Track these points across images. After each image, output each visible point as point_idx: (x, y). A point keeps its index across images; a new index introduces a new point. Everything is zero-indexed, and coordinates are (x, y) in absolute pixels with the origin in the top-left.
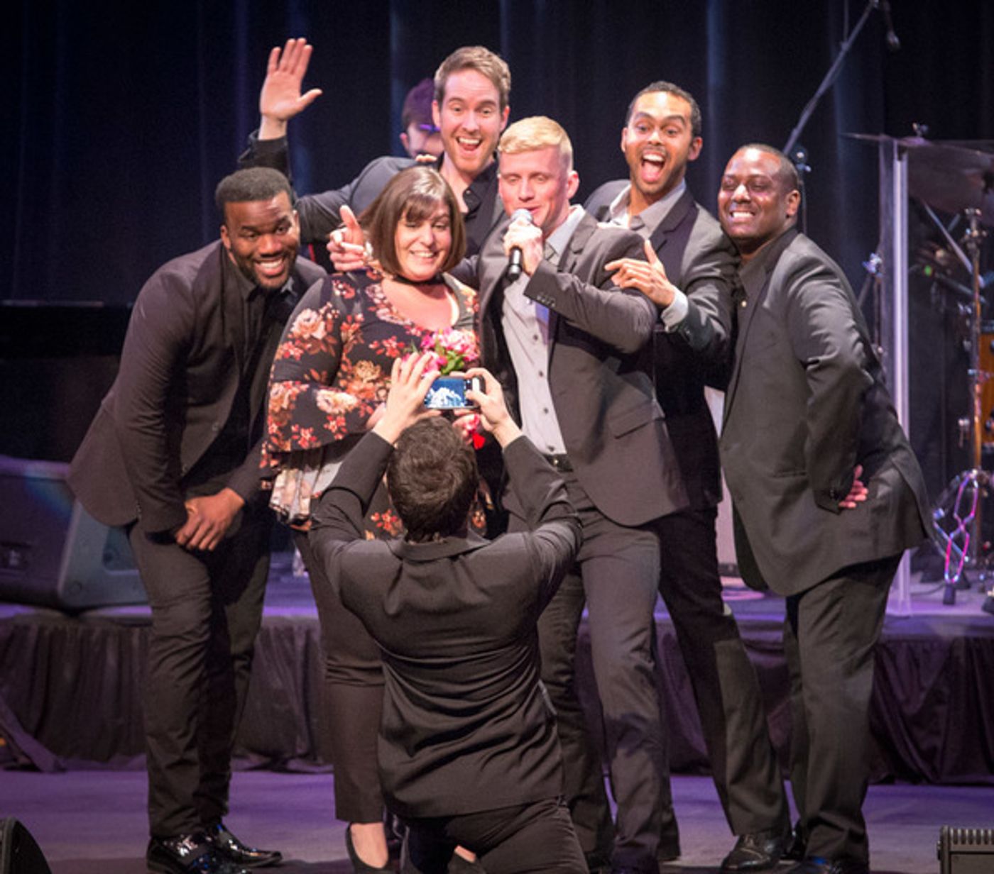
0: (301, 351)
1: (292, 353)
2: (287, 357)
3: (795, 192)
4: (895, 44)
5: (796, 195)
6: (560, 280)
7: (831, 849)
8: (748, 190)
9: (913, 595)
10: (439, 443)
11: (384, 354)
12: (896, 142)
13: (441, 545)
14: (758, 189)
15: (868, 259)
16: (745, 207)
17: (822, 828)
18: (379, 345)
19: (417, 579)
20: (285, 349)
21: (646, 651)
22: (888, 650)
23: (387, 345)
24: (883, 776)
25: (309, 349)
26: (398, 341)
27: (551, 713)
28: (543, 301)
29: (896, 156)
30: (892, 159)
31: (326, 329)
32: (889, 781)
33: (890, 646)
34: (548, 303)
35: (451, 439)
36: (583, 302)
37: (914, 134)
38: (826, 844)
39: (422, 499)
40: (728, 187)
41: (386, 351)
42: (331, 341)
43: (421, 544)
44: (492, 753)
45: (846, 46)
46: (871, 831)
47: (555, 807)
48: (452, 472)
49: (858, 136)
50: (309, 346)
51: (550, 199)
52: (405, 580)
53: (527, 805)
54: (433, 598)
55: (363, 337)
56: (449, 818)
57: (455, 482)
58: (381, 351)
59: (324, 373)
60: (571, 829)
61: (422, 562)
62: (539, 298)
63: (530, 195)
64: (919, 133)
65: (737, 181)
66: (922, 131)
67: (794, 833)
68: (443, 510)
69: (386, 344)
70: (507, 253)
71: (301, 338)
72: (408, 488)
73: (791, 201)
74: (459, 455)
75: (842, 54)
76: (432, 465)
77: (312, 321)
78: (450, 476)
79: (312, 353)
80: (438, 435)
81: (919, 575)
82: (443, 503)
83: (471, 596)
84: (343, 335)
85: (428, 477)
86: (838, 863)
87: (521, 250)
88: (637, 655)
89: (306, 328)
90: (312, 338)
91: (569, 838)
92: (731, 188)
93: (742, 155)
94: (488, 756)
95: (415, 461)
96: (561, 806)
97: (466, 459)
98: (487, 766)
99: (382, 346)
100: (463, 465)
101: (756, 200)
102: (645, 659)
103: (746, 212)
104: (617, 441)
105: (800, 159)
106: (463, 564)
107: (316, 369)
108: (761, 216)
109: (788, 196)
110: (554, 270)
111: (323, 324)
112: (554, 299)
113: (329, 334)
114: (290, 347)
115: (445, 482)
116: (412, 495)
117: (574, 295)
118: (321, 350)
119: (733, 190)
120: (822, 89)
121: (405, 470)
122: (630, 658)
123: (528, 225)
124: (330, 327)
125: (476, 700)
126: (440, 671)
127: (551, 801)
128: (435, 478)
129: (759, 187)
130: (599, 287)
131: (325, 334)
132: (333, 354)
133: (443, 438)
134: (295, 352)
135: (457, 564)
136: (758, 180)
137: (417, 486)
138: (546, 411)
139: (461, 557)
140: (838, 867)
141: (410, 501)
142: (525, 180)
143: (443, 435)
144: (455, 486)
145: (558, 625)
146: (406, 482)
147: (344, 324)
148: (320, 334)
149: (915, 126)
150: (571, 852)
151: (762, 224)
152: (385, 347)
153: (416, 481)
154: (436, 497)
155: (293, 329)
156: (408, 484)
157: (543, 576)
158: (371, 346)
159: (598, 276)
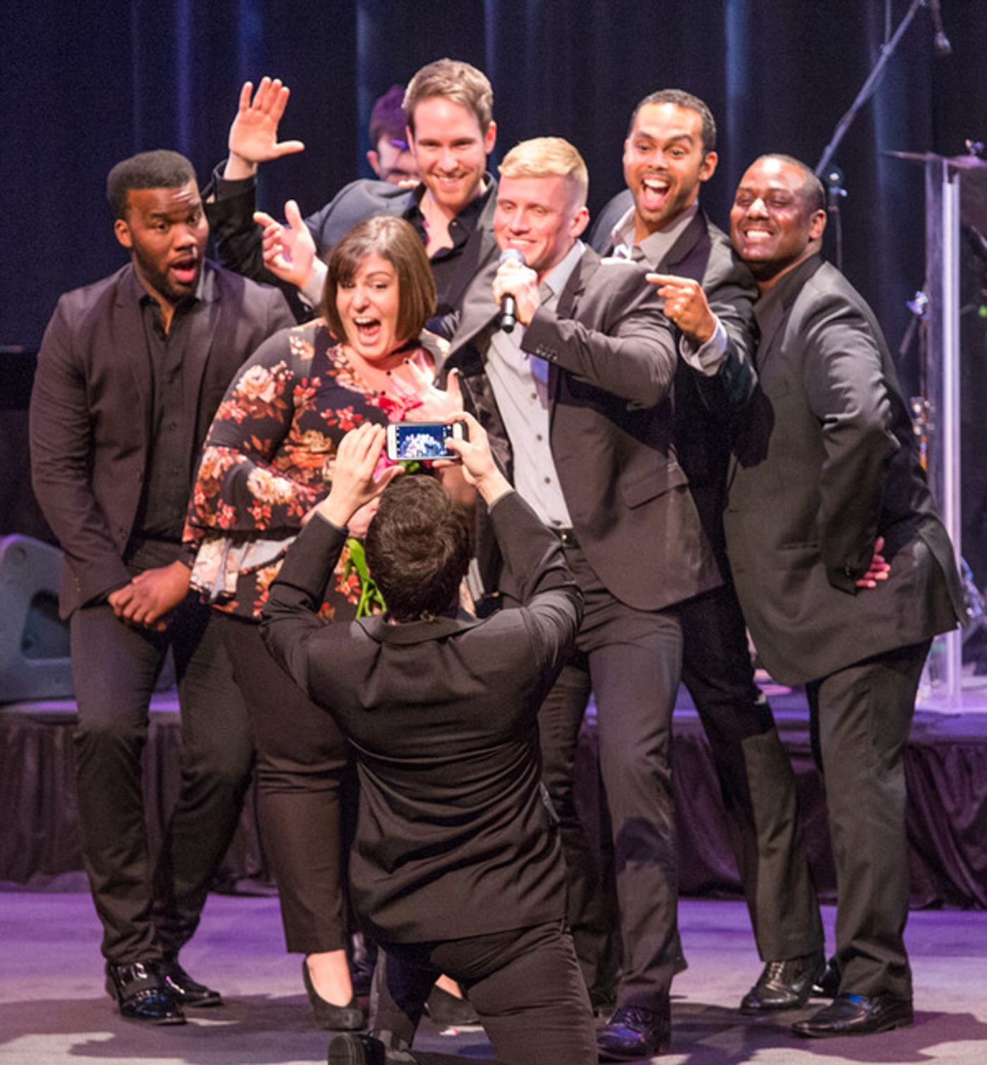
0: (244, 414)
1: (234, 413)
2: (228, 418)
3: (821, 211)
4: (945, 48)
5: (821, 216)
6: (561, 328)
7: (868, 983)
8: (766, 205)
9: (965, 690)
10: (427, 505)
11: (336, 425)
12: (946, 162)
13: (429, 626)
14: (777, 205)
15: (913, 298)
16: (762, 225)
17: (858, 960)
18: (332, 415)
19: (400, 666)
20: (229, 409)
21: (662, 755)
22: (934, 752)
23: (342, 416)
24: (930, 900)
25: (254, 412)
26: (354, 413)
27: (554, 820)
28: (543, 354)
29: (946, 178)
30: (941, 181)
31: (276, 391)
32: (936, 905)
33: (938, 749)
34: (549, 356)
35: (441, 500)
36: (589, 352)
37: (966, 152)
38: (861, 978)
39: (408, 570)
40: (744, 201)
41: (339, 422)
42: (281, 405)
43: (405, 625)
44: (486, 867)
45: (887, 50)
46: (914, 965)
47: (558, 934)
48: (443, 538)
49: (901, 154)
50: (254, 408)
51: (548, 236)
52: (383, 668)
53: (525, 930)
54: (419, 687)
55: (316, 404)
56: (436, 944)
57: (447, 550)
58: (335, 421)
59: (268, 442)
60: (574, 960)
61: (404, 646)
62: (538, 352)
63: (525, 228)
64: (973, 151)
65: (754, 195)
66: (976, 149)
67: (828, 967)
68: (431, 584)
69: (339, 413)
70: (498, 300)
71: (246, 398)
72: (392, 557)
73: (815, 221)
74: (450, 518)
75: (883, 60)
76: (419, 530)
77: (261, 381)
78: (440, 543)
79: (257, 416)
80: (426, 496)
81: (972, 667)
82: (431, 575)
83: (464, 685)
84: (296, 399)
85: (413, 545)
86: (876, 1000)
87: (513, 297)
88: (652, 759)
89: (253, 387)
90: (258, 399)
91: (571, 972)
92: (746, 204)
93: (761, 165)
94: (479, 873)
95: (400, 526)
96: (564, 933)
97: (459, 523)
98: (480, 884)
99: (336, 417)
100: (455, 531)
101: (774, 218)
102: (662, 764)
103: (763, 231)
104: (633, 512)
105: (835, 182)
106: (453, 647)
107: (258, 437)
108: (780, 237)
109: (813, 216)
110: (553, 317)
111: (272, 385)
112: (556, 352)
113: (279, 397)
114: (232, 407)
115: (434, 550)
116: (396, 564)
117: (580, 346)
118: (268, 416)
119: (748, 206)
120: (860, 99)
121: (387, 536)
122: (646, 763)
123: (520, 267)
124: (281, 390)
125: (468, 806)
126: (427, 773)
127: (554, 925)
128: (423, 545)
129: (779, 203)
130: (608, 334)
131: (274, 396)
132: (282, 420)
133: (431, 499)
134: (238, 414)
135: (446, 648)
136: (778, 194)
137: (401, 554)
138: (548, 480)
139: (450, 639)
140: (877, 1005)
141: (394, 572)
142: (520, 210)
143: (430, 495)
144: (446, 555)
145: (557, 727)
146: (388, 550)
147: (298, 387)
148: (268, 396)
149: (968, 143)
150: (575, 988)
151: (781, 245)
152: (339, 419)
153: (401, 549)
154: (424, 568)
155: (239, 387)
156: (392, 552)
157: (545, 660)
158: (323, 415)
159: (607, 321)
